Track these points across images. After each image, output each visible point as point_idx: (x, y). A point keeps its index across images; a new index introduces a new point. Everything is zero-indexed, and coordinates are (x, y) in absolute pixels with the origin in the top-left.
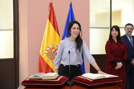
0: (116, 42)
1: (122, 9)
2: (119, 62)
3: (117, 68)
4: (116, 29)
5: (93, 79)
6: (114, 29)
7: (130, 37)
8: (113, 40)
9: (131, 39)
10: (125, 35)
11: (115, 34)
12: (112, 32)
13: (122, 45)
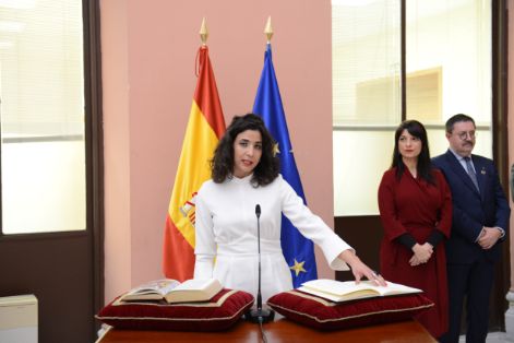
0: (414, 174)
1: (441, 68)
2: (422, 243)
3: (414, 261)
4: (411, 133)
5: (337, 299)
6: (406, 133)
7: (466, 159)
8: (405, 168)
9: (468, 165)
10: (449, 151)
11: (411, 151)
12: (400, 143)
13: (434, 185)
